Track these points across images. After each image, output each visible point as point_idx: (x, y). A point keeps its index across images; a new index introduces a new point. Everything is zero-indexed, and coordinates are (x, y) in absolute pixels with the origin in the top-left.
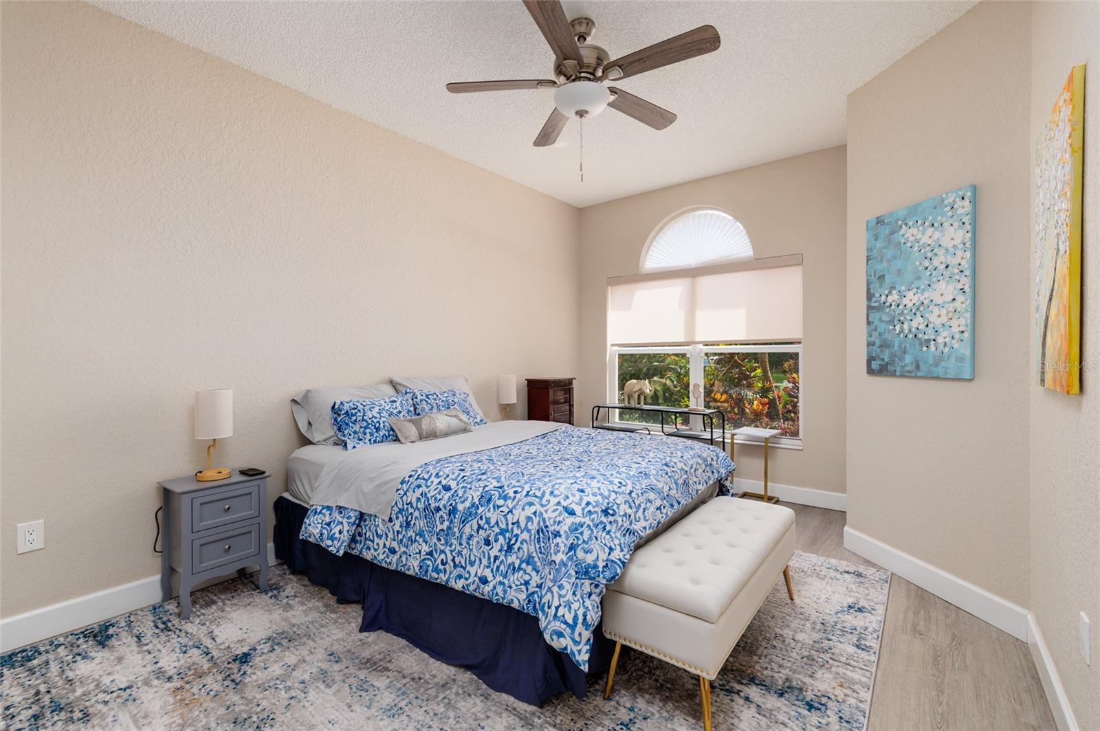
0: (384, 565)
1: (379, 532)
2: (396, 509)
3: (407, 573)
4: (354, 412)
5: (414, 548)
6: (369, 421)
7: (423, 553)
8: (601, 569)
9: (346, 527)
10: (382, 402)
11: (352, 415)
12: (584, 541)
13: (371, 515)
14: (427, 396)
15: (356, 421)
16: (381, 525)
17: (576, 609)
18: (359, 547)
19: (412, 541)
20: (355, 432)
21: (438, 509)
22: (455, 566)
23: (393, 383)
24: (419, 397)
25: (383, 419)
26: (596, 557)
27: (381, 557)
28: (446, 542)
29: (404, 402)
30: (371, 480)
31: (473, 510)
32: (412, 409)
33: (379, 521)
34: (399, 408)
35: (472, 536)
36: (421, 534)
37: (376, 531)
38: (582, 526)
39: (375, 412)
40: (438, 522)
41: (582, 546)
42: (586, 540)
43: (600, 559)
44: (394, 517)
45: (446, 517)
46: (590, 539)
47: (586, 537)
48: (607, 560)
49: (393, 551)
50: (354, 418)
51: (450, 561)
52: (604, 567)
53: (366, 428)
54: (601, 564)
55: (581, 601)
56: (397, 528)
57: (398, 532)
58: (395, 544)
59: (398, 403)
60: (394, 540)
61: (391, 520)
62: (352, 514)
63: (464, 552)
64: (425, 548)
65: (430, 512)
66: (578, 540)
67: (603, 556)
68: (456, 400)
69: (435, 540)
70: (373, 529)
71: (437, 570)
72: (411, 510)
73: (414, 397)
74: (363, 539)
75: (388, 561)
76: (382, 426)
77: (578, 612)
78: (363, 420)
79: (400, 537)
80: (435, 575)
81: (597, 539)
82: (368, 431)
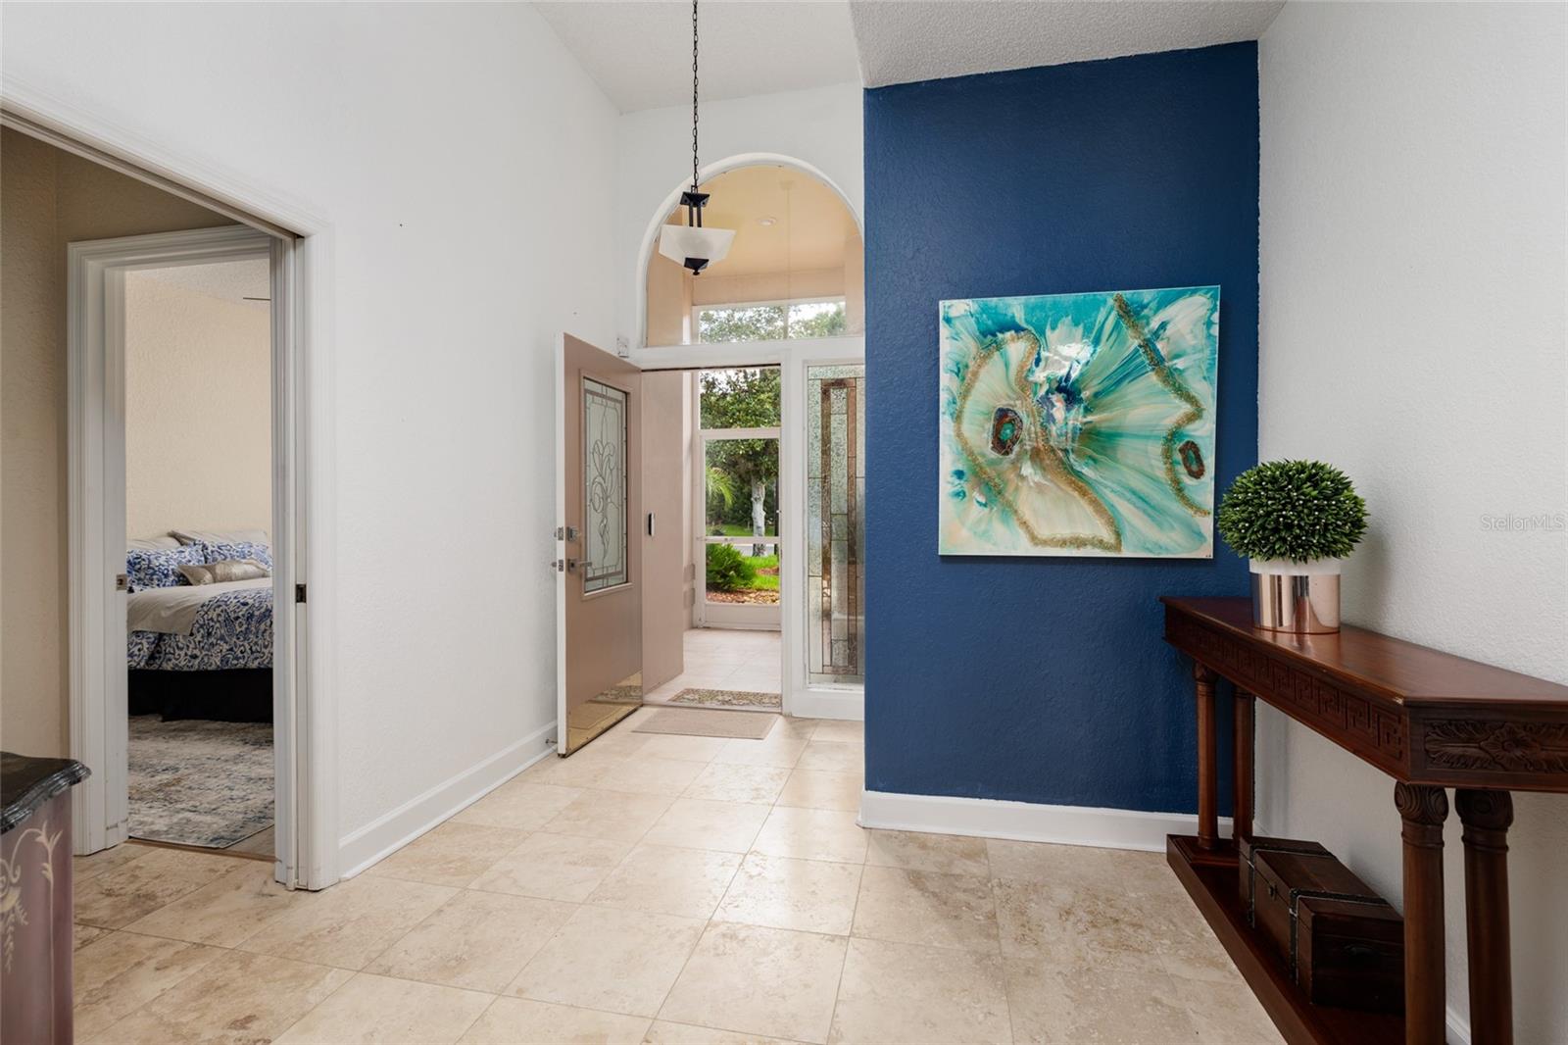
0: (185, 669)
1: (180, 645)
2: (197, 626)
3: (209, 668)
4: (137, 561)
5: (217, 649)
6: (156, 569)
7: (224, 650)
9: (146, 645)
10: (168, 552)
11: (135, 564)
13: (171, 635)
14: (219, 548)
15: (140, 569)
16: (181, 640)
18: (158, 662)
19: (212, 645)
20: (139, 579)
21: (237, 618)
22: (252, 653)
23: (174, 536)
24: (210, 549)
25: (171, 567)
27: (183, 663)
28: (245, 639)
29: (193, 553)
30: (169, 608)
31: (267, 614)
32: (203, 559)
33: (180, 638)
34: (189, 558)
35: (266, 630)
36: (222, 638)
37: (177, 646)
39: (162, 560)
40: (237, 627)
44: (195, 631)
45: (244, 622)
49: (195, 657)
50: (138, 566)
51: (247, 649)
53: (152, 575)
56: (199, 638)
57: (199, 642)
58: (197, 652)
59: (187, 554)
60: (196, 648)
61: (192, 634)
62: (151, 635)
63: (260, 642)
64: (226, 647)
65: (229, 622)
68: (253, 551)
69: (234, 639)
70: (174, 644)
71: (237, 658)
72: (212, 624)
73: (205, 547)
74: (162, 655)
75: (190, 664)
76: (170, 572)
78: (149, 568)
79: (202, 645)
80: (235, 662)
82: (155, 577)
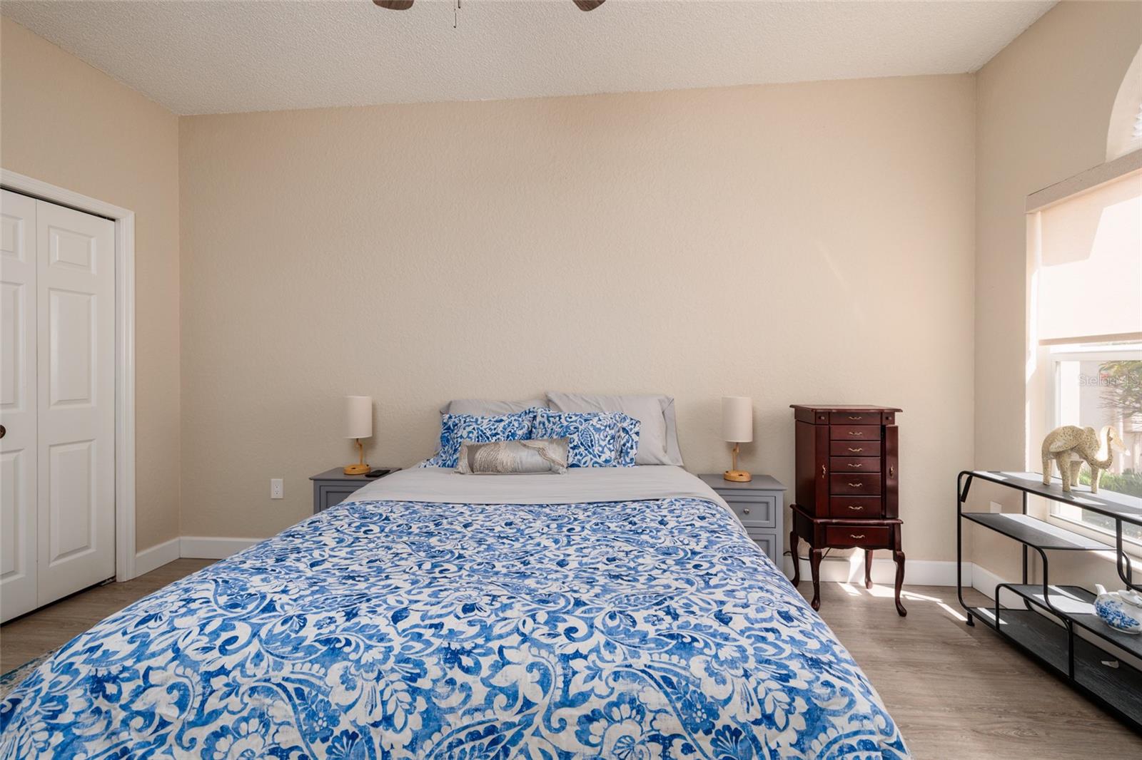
8: (337, 732)
12: (358, 661)
17: (230, 708)
26: (351, 702)
38: (381, 640)
41: (350, 664)
42: (363, 662)
43: (352, 714)
46: (370, 666)
47: (367, 657)
48: (362, 729)
52: (345, 733)
54: (345, 724)
55: (245, 714)
66: (353, 651)
67: (361, 716)
77: (225, 714)
81: (378, 679)
